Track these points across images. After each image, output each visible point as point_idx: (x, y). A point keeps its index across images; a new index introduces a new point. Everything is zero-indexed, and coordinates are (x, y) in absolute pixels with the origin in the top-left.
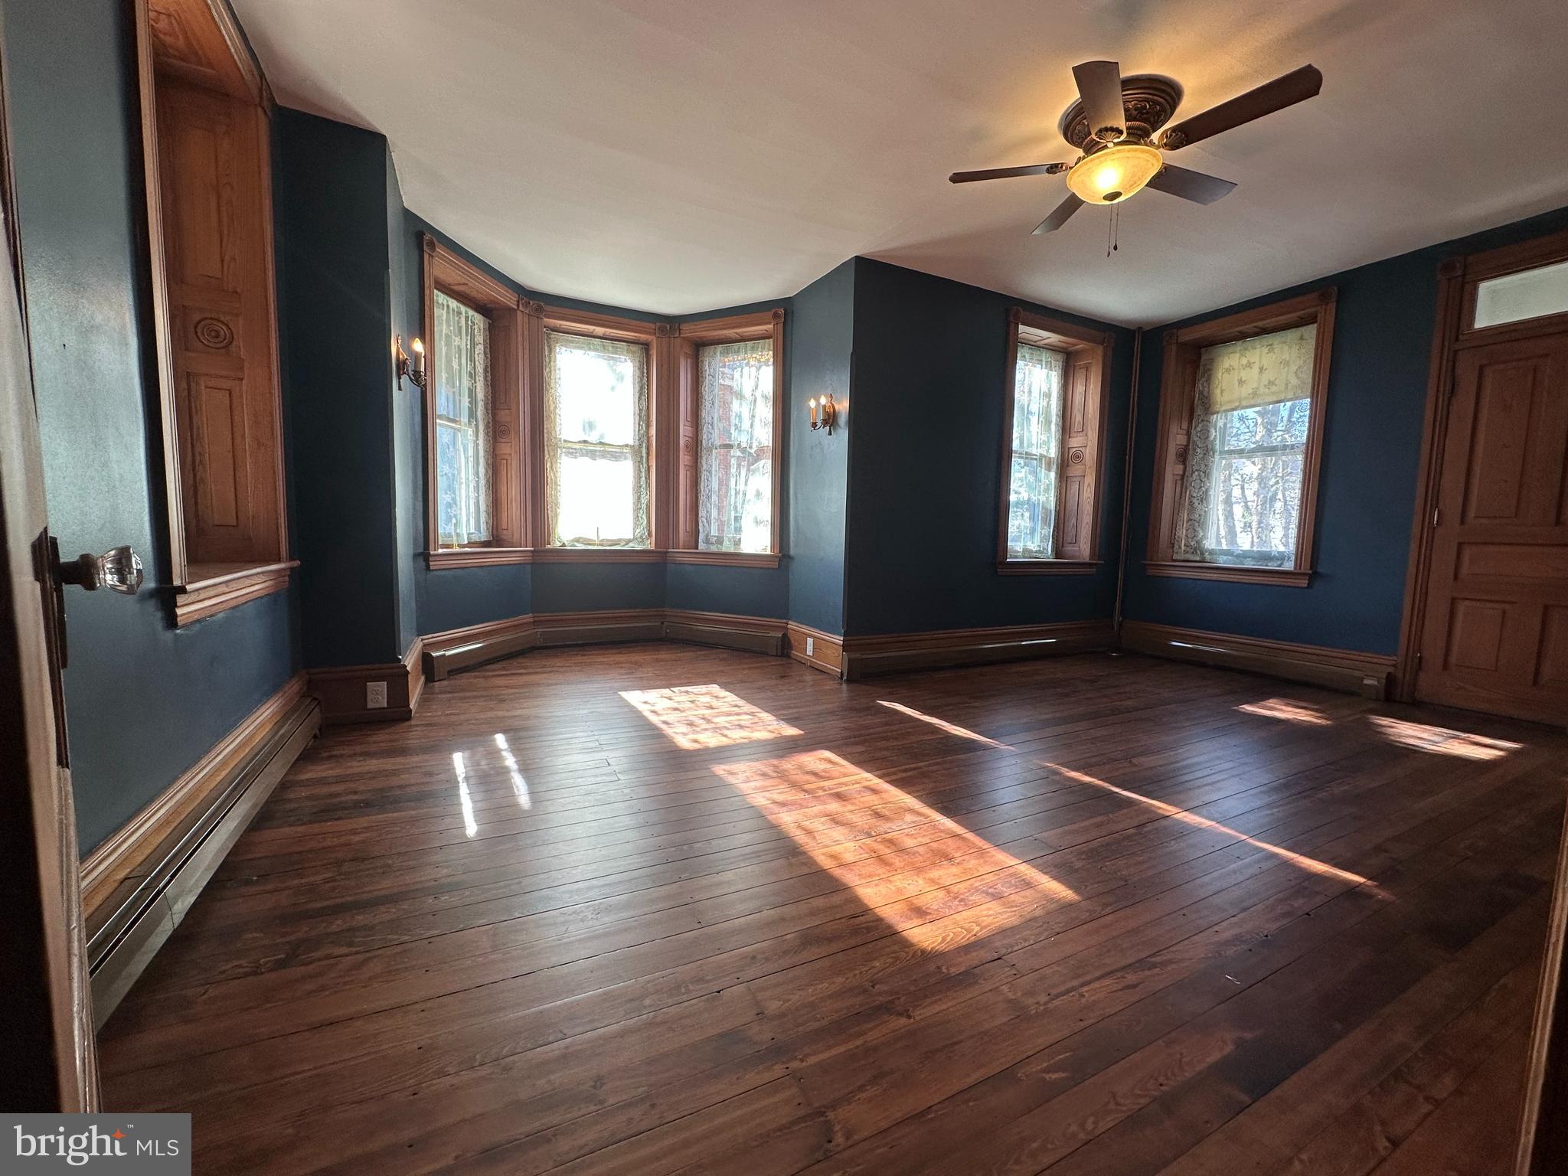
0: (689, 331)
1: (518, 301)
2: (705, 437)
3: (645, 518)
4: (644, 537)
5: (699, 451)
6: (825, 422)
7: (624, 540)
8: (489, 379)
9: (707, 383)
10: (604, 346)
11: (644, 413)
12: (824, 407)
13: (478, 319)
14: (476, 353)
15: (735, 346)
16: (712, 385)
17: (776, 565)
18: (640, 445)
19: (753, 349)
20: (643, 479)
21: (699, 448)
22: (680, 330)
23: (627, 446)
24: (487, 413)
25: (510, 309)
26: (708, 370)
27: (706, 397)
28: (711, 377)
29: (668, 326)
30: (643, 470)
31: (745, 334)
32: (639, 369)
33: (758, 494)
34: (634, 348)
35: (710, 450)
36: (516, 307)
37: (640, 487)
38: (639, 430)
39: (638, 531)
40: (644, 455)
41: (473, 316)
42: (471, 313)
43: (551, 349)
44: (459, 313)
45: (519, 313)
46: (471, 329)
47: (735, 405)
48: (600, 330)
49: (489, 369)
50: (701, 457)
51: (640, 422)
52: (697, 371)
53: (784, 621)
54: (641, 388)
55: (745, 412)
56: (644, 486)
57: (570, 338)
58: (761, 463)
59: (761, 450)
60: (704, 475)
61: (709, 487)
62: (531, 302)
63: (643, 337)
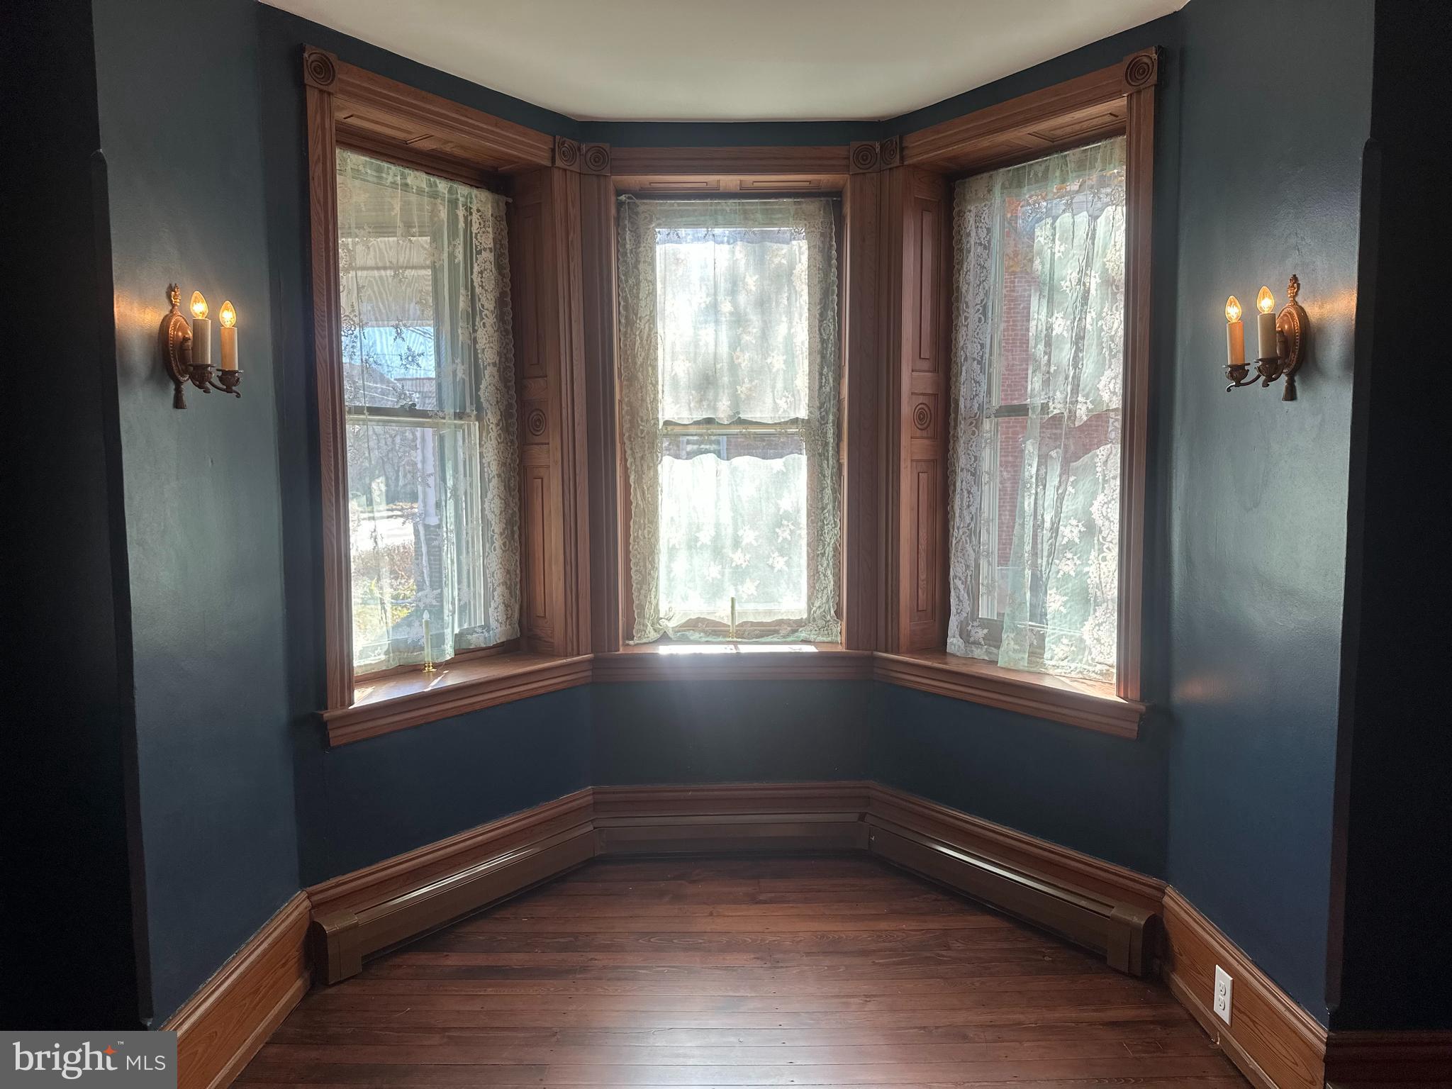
0: (923, 149)
1: (553, 150)
2: (963, 390)
3: (831, 577)
4: (828, 618)
5: (952, 424)
6: (1270, 369)
7: (788, 622)
8: (509, 318)
9: (971, 262)
10: (745, 212)
11: (831, 348)
12: (1271, 319)
13: (481, 202)
14: (476, 269)
15: (1038, 166)
16: (983, 267)
17: (1131, 729)
18: (823, 420)
19: (1082, 166)
20: (828, 491)
21: (953, 416)
22: (902, 149)
23: (795, 421)
24: (506, 386)
25: (540, 169)
26: (973, 234)
27: (970, 297)
28: (980, 249)
29: (877, 145)
30: (828, 472)
31: (1059, 132)
32: (821, 251)
33: (1090, 529)
34: (811, 206)
35: (976, 422)
36: (547, 163)
37: (823, 509)
38: (821, 387)
39: (817, 604)
40: (831, 439)
41: (469, 197)
42: (462, 190)
43: (638, 236)
44: (434, 195)
45: (557, 175)
46: (466, 222)
47: (1039, 314)
48: (729, 181)
49: (508, 299)
50: (956, 438)
51: (822, 368)
52: (950, 237)
53: (1154, 881)
54: (826, 293)
55: (1061, 326)
56: (830, 507)
57: (676, 207)
58: (1102, 452)
59: (1099, 418)
60: (962, 480)
61: (973, 509)
62: (584, 147)
63: (824, 179)
